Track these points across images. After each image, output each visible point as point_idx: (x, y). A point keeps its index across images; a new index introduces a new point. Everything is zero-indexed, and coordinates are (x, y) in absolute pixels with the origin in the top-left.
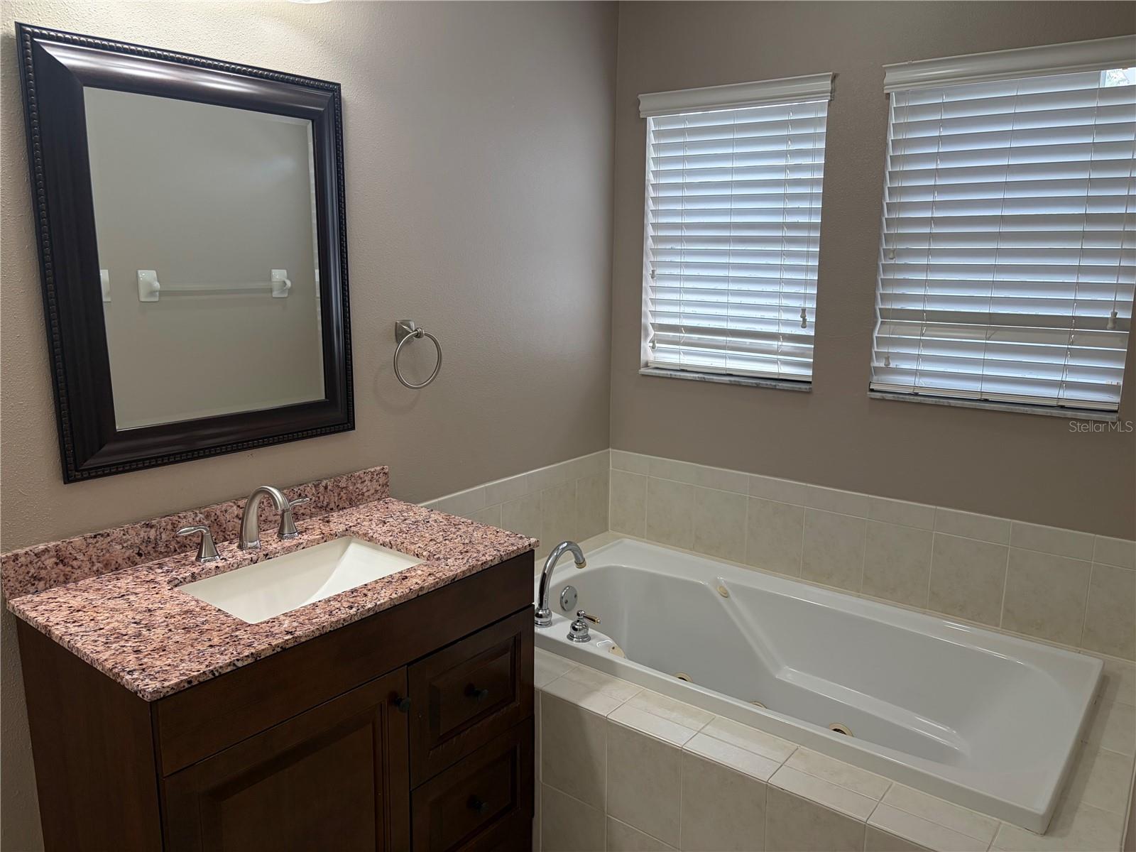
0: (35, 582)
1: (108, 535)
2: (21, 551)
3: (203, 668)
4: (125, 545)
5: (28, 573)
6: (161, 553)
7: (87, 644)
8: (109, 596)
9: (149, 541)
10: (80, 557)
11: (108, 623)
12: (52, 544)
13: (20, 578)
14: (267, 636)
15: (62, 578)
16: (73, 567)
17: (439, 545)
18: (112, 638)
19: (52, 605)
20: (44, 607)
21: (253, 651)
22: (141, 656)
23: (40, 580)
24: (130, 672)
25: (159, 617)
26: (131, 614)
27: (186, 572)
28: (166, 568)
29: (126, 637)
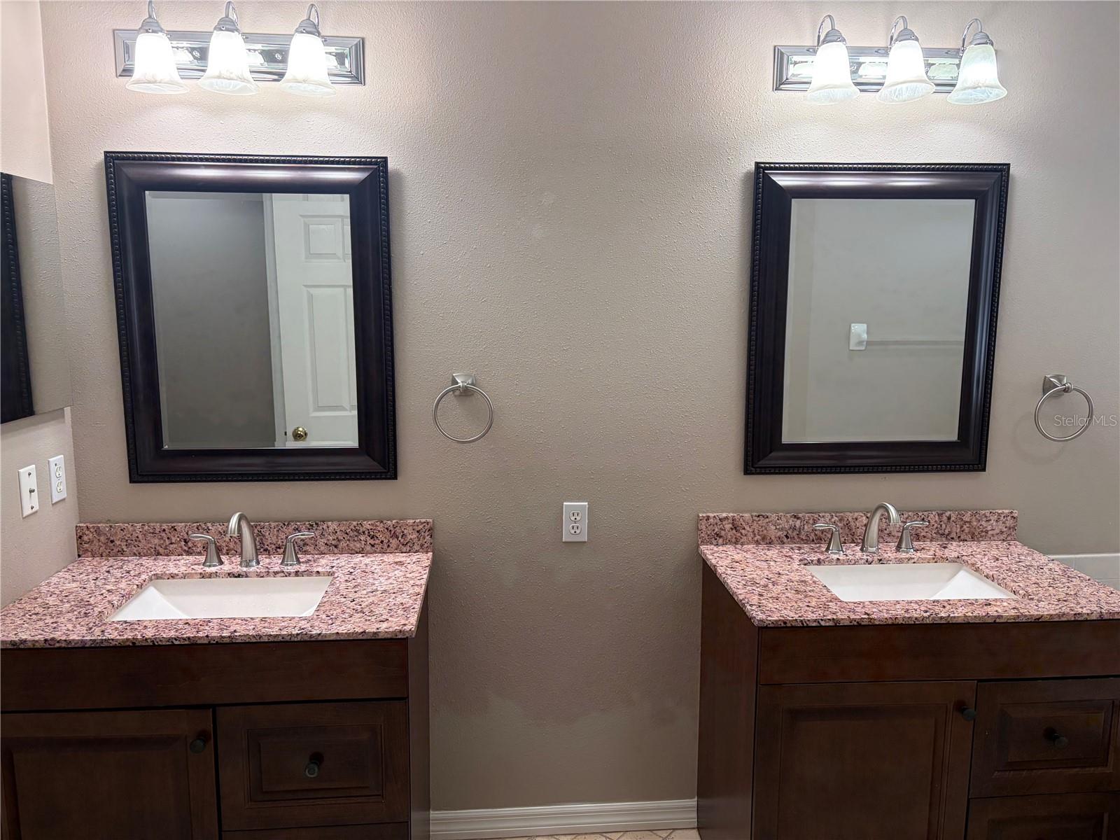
0: (717, 538)
1: (767, 517)
2: (711, 515)
3: (796, 617)
4: (778, 527)
5: (714, 530)
6: (802, 539)
7: (734, 582)
8: (759, 558)
9: (794, 529)
10: (747, 528)
11: (751, 574)
12: (731, 515)
13: (709, 533)
14: (849, 612)
15: (734, 540)
16: (742, 534)
17: (1040, 589)
18: (749, 583)
19: (723, 555)
20: (718, 555)
21: (835, 617)
22: (762, 598)
23: (721, 537)
24: (751, 605)
25: (783, 579)
26: (767, 572)
27: (814, 557)
28: (803, 551)
29: (758, 585)
